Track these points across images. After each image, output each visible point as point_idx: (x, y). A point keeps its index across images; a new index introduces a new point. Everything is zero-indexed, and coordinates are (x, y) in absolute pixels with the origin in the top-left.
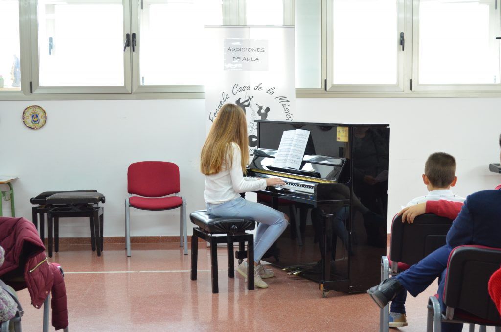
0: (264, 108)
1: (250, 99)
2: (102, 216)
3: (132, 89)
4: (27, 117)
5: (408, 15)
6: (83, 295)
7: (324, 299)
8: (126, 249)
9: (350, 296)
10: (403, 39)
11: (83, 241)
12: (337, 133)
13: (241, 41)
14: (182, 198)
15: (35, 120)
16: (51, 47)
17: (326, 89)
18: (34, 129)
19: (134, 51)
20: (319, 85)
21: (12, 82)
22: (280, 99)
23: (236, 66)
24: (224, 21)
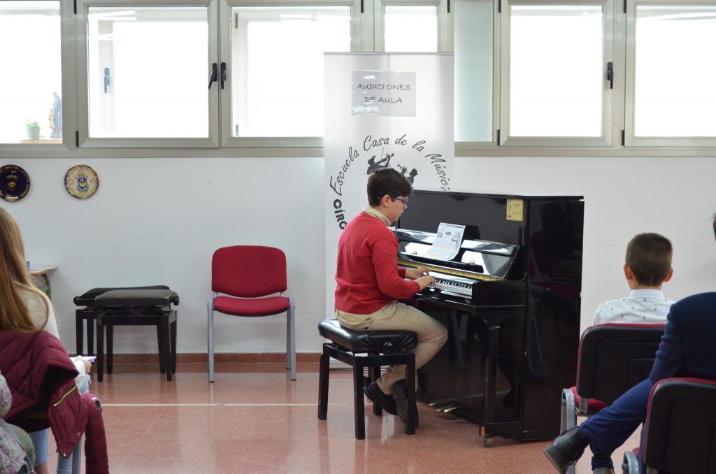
0: (409, 170)
1: (389, 157)
2: (174, 324)
3: (220, 142)
4: (71, 182)
5: (619, 36)
6: (140, 437)
7: (487, 449)
8: (208, 371)
9: (523, 446)
10: (612, 72)
11: (149, 359)
12: (508, 208)
13: (376, 74)
14: (288, 299)
15: (83, 185)
16: (107, 82)
17: (499, 143)
18: (80, 198)
19: (223, 88)
20: (489, 138)
21: (51, 131)
22: (432, 158)
23: (369, 109)
24: (353, 45)
